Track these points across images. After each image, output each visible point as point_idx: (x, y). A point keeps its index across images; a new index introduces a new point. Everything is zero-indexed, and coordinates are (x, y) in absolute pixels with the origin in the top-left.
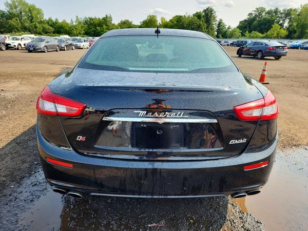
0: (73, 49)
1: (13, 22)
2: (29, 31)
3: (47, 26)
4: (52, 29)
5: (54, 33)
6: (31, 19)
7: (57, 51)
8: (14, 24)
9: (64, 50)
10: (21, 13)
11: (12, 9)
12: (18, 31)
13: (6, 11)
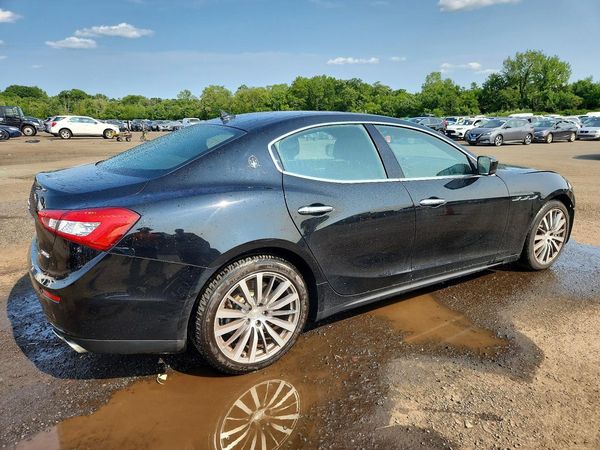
0: (570, 141)
1: (506, 93)
2: (531, 107)
3: (570, 96)
4: (578, 100)
5: (580, 107)
6: (542, 84)
7: (524, 143)
8: (508, 96)
9: (546, 142)
10: (527, 74)
11: (513, 69)
12: (512, 107)
13: (502, 74)
